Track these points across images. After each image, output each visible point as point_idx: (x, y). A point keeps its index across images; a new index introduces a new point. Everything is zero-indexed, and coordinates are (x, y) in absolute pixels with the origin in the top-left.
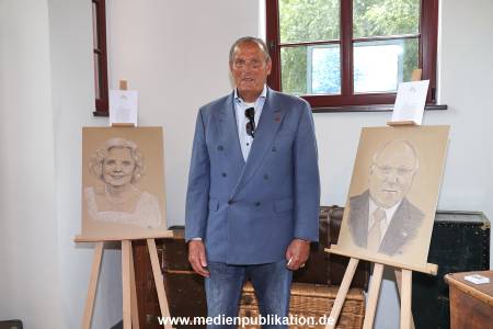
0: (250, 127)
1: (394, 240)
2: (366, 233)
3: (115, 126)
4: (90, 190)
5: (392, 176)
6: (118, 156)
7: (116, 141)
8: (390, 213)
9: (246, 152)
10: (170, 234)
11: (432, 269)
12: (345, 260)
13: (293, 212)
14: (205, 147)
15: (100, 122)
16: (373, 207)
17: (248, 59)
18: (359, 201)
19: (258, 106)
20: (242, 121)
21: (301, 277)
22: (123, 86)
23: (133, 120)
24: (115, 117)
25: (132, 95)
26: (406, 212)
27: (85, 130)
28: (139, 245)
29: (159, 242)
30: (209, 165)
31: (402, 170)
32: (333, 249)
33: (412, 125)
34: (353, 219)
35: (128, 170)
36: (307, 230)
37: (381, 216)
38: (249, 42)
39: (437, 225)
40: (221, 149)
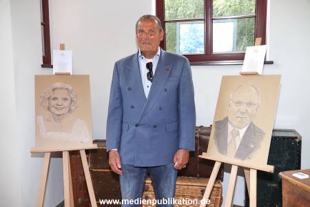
0: (150, 75)
1: (245, 150)
2: (226, 145)
3: (57, 74)
5: (243, 108)
6: (59, 94)
7: (58, 85)
8: (242, 132)
9: (147, 91)
10: (95, 146)
11: (270, 169)
12: (212, 163)
13: (178, 131)
14: (120, 88)
15: (46, 71)
16: (230, 128)
17: (146, 30)
18: (221, 124)
19: (155, 61)
20: (144, 71)
21: (181, 173)
22: (62, 47)
23: (69, 70)
24: (56, 70)
25: (68, 53)
26: (252, 132)
27: (37, 77)
28: (74, 154)
29: (87, 151)
31: (250, 104)
32: (204, 156)
33: (256, 74)
34: (217, 136)
35: (66, 104)
36: (187, 143)
37: (236, 134)
38: (147, 18)
39: (274, 139)
40: (130, 90)
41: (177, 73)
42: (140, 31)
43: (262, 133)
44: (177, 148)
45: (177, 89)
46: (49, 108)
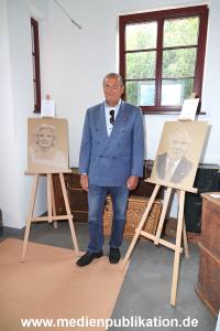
0: (112, 120)
2: (164, 172)
3: (44, 118)
4: (31, 149)
6: (45, 132)
7: (44, 125)
8: (176, 164)
9: (109, 132)
10: (70, 171)
11: (195, 190)
12: (154, 185)
14: (90, 129)
15: (36, 116)
16: (168, 160)
17: (111, 85)
19: (116, 109)
20: (108, 117)
21: (132, 193)
22: (48, 98)
23: (52, 115)
24: (43, 114)
25: (52, 102)
26: (184, 163)
27: (30, 120)
28: (55, 176)
29: (65, 174)
30: (91, 138)
31: (183, 143)
32: (148, 180)
33: (190, 121)
35: (50, 139)
37: (172, 165)
38: (112, 76)
39: (199, 170)
40: (97, 130)
41: (132, 119)
42: (106, 85)
43: (191, 165)
44: (130, 175)
45: (132, 132)
46: (37, 143)
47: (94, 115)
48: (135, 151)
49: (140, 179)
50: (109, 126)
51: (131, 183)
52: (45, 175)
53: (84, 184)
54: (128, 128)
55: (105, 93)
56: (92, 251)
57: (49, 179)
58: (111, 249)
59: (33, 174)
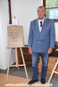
0: (41, 25)
3: (13, 26)
4: (9, 38)
7: (14, 29)
9: (40, 30)
10: (24, 47)
13: (49, 42)
14: (32, 29)
17: (41, 11)
19: (43, 21)
20: (40, 24)
21: (50, 55)
22: (15, 17)
23: (17, 24)
24: (13, 24)
25: (16, 19)
28: (18, 49)
29: (22, 48)
30: (33, 33)
32: (57, 50)
35: (16, 34)
36: (52, 46)
40: (35, 30)
42: (38, 11)
44: (49, 48)
45: (50, 29)
46: (11, 36)
47: (34, 24)
48: (51, 38)
49: (53, 49)
50: (40, 28)
51: (50, 51)
52: (15, 48)
53: (30, 51)
54: (48, 28)
55: (38, 14)
56: (34, 79)
57: (16, 50)
58: (42, 78)
59: (10, 48)
